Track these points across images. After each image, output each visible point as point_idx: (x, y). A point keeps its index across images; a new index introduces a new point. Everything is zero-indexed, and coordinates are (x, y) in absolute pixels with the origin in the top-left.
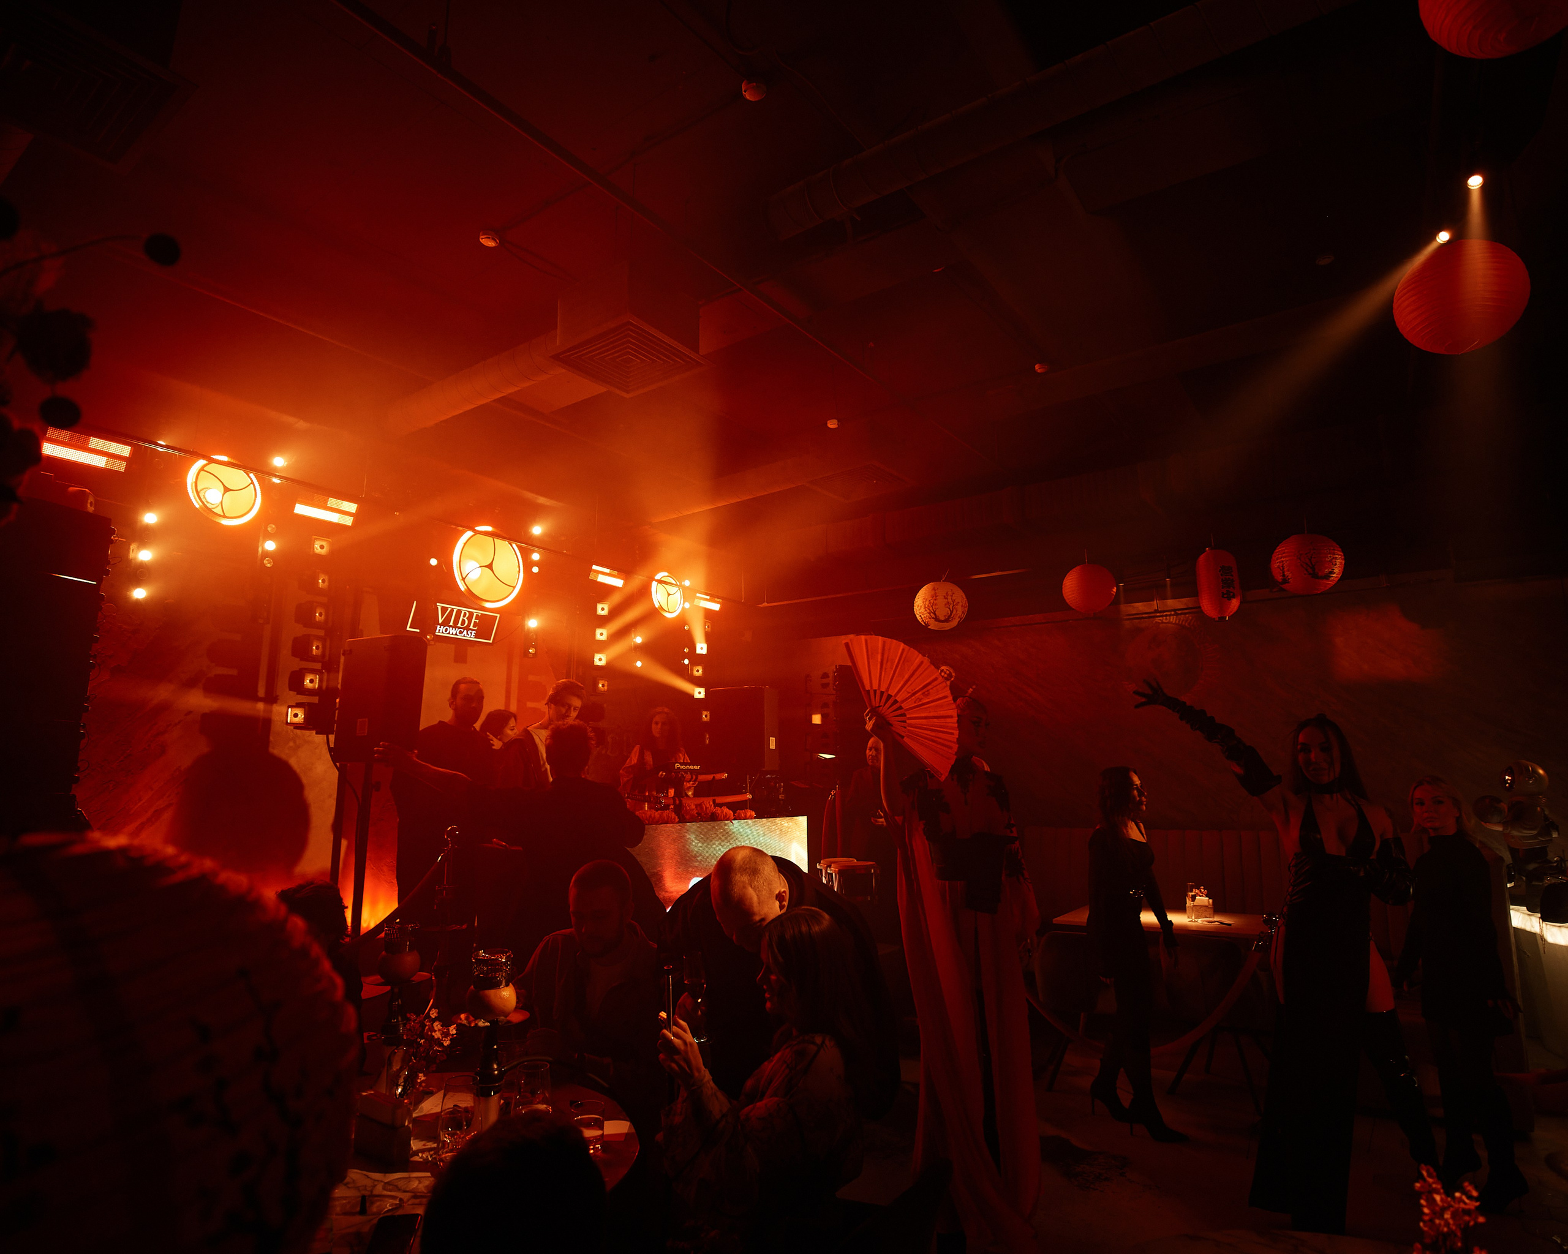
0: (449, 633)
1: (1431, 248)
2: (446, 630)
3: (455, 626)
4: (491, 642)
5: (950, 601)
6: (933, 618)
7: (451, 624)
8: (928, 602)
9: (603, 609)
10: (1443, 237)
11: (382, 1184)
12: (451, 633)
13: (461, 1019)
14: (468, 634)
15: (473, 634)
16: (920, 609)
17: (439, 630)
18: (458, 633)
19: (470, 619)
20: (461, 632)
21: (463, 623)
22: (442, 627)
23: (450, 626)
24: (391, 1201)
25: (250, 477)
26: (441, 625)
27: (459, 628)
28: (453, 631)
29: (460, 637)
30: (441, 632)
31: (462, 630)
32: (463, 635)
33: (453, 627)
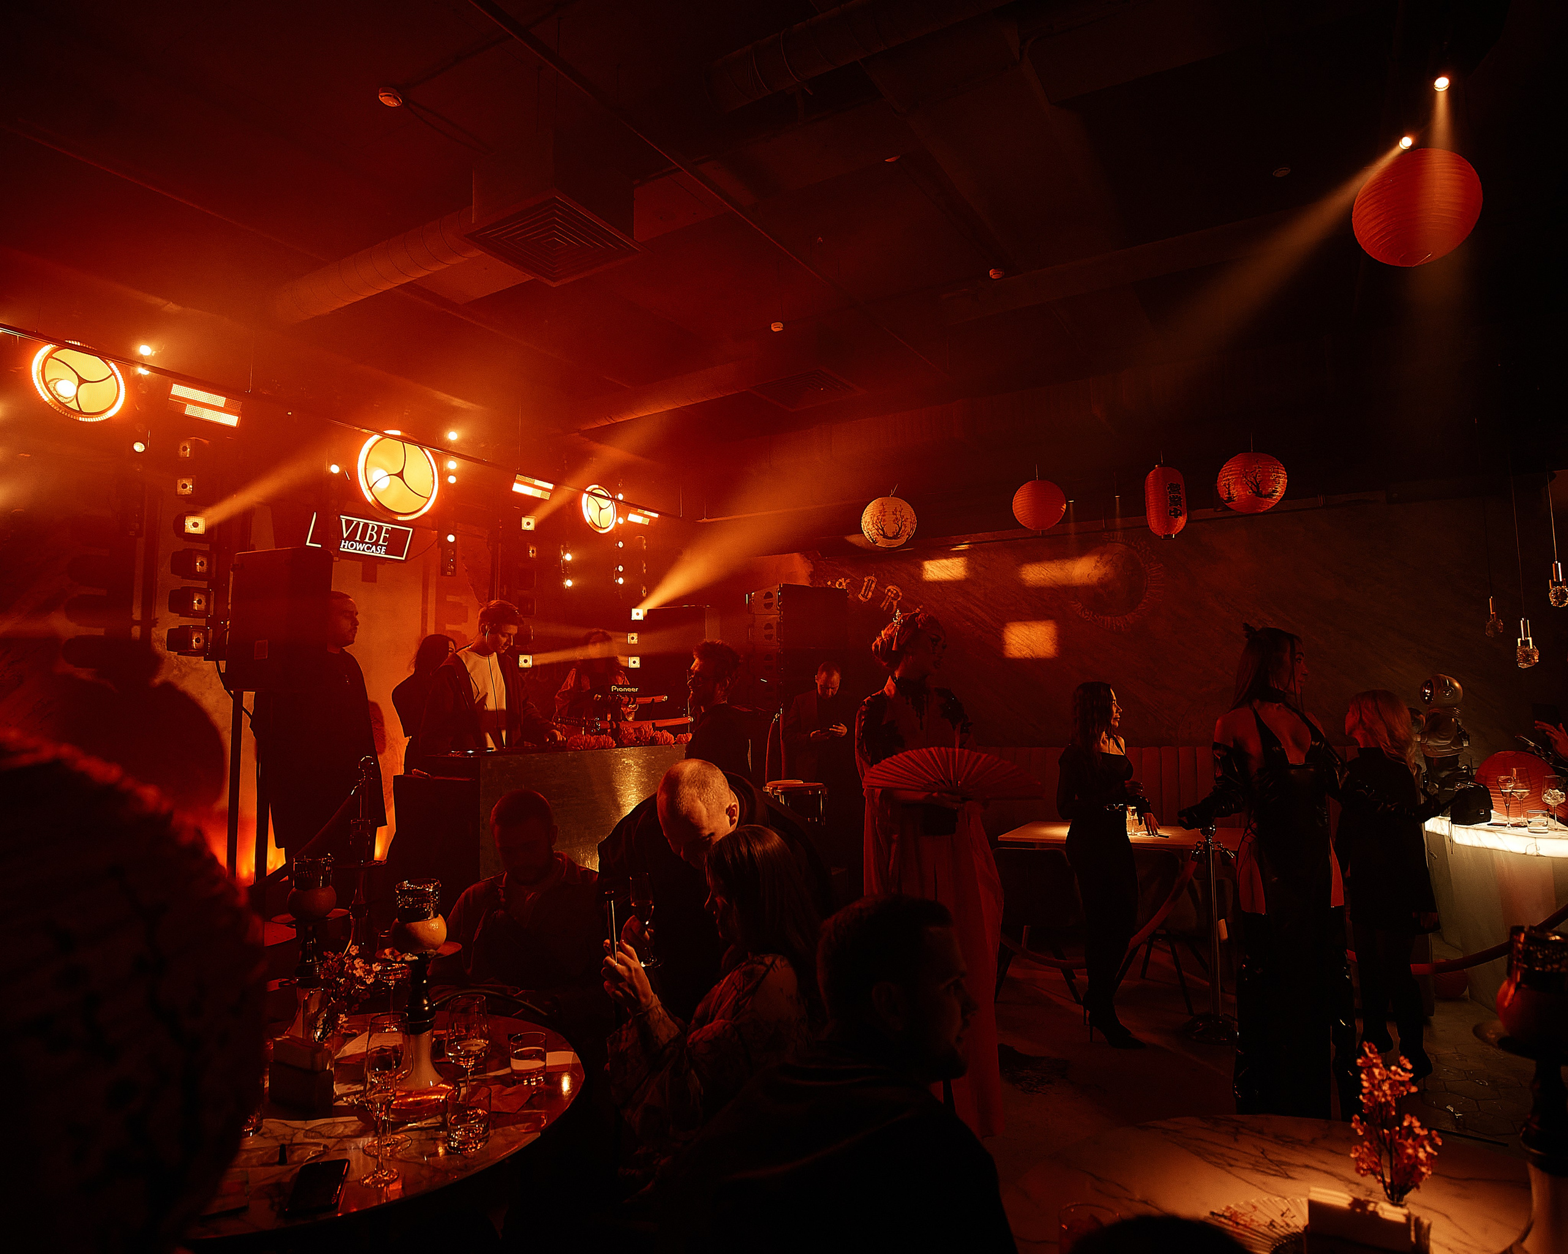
0: (355, 549)
1: (1395, 153)
2: (352, 546)
3: (362, 541)
4: (403, 559)
5: (899, 517)
6: (881, 535)
7: (358, 538)
8: (876, 518)
9: (528, 524)
10: (1406, 142)
11: (304, 1131)
12: (358, 549)
13: (385, 954)
14: (377, 550)
15: (383, 550)
16: (868, 525)
17: (344, 546)
18: (365, 549)
19: (379, 533)
20: (369, 548)
21: (371, 536)
22: (347, 542)
23: (356, 541)
24: (314, 1148)
25: (110, 367)
26: (345, 540)
27: (367, 543)
28: (361, 546)
29: (368, 553)
30: (346, 547)
31: (371, 546)
32: (371, 551)
33: (359, 542)
